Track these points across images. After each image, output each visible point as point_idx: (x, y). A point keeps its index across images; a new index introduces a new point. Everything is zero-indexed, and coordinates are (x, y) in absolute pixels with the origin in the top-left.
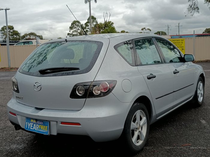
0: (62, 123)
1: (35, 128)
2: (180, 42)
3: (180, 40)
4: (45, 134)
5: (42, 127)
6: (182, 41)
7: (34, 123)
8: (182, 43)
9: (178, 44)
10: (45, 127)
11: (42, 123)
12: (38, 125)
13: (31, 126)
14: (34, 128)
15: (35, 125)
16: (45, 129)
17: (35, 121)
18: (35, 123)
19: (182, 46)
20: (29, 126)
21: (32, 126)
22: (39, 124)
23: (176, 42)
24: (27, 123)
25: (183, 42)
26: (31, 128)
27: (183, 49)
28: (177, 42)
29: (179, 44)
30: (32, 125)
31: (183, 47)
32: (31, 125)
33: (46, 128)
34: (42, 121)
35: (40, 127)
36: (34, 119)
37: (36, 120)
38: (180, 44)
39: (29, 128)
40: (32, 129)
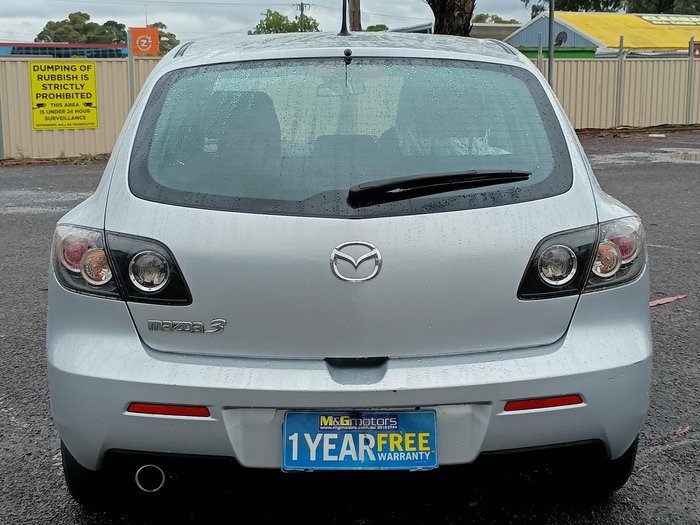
0: (511, 405)
1: (352, 452)
2: (79, 73)
3: (78, 66)
4: (419, 468)
5: (395, 440)
6: (86, 72)
7: (342, 433)
8: (86, 78)
9: (71, 82)
10: (416, 439)
11: (389, 423)
12: (370, 437)
13: (327, 447)
14: (344, 452)
15: (348, 438)
16: (416, 445)
17: (347, 423)
18: (348, 431)
19: (85, 91)
20: (313, 447)
21: (333, 447)
22: (375, 433)
23: (59, 72)
24: (294, 438)
25: (90, 73)
26: (327, 457)
27: (89, 104)
28: (66, 72)
29: (75, 82)
30: (331, 441)
31: (89, 95)
32: (326, 441)
33: (421, 442)
34: (391, 416)
35: (381, 443)
36: (336, 413)
37: (355, 415)
38: (79, 82)
39: (313, 457)
40: (335, 458)
